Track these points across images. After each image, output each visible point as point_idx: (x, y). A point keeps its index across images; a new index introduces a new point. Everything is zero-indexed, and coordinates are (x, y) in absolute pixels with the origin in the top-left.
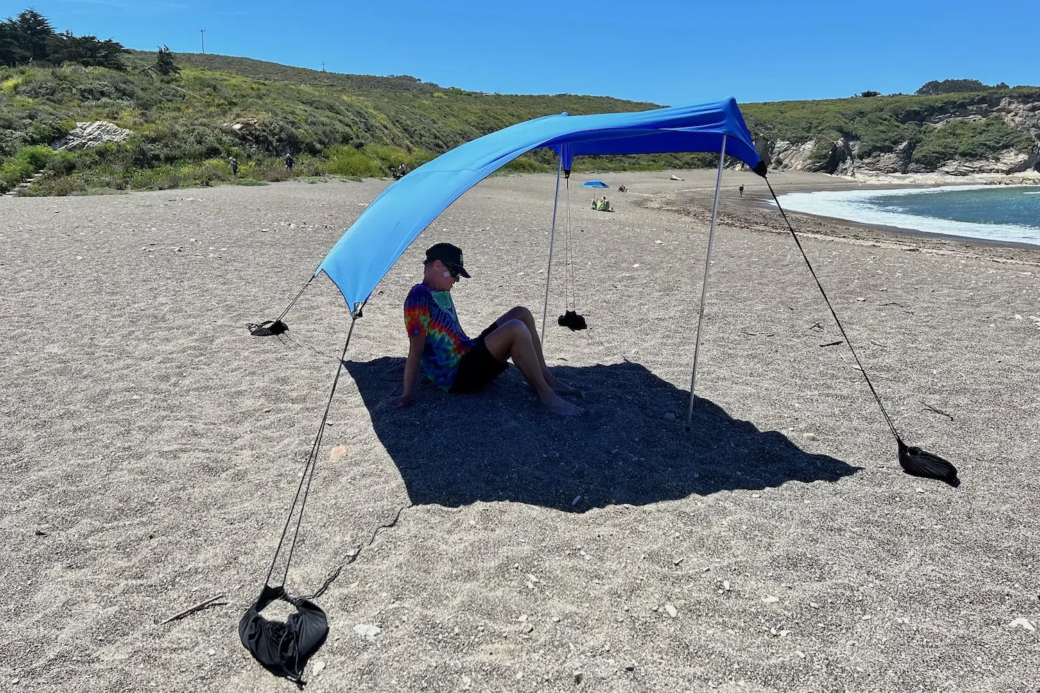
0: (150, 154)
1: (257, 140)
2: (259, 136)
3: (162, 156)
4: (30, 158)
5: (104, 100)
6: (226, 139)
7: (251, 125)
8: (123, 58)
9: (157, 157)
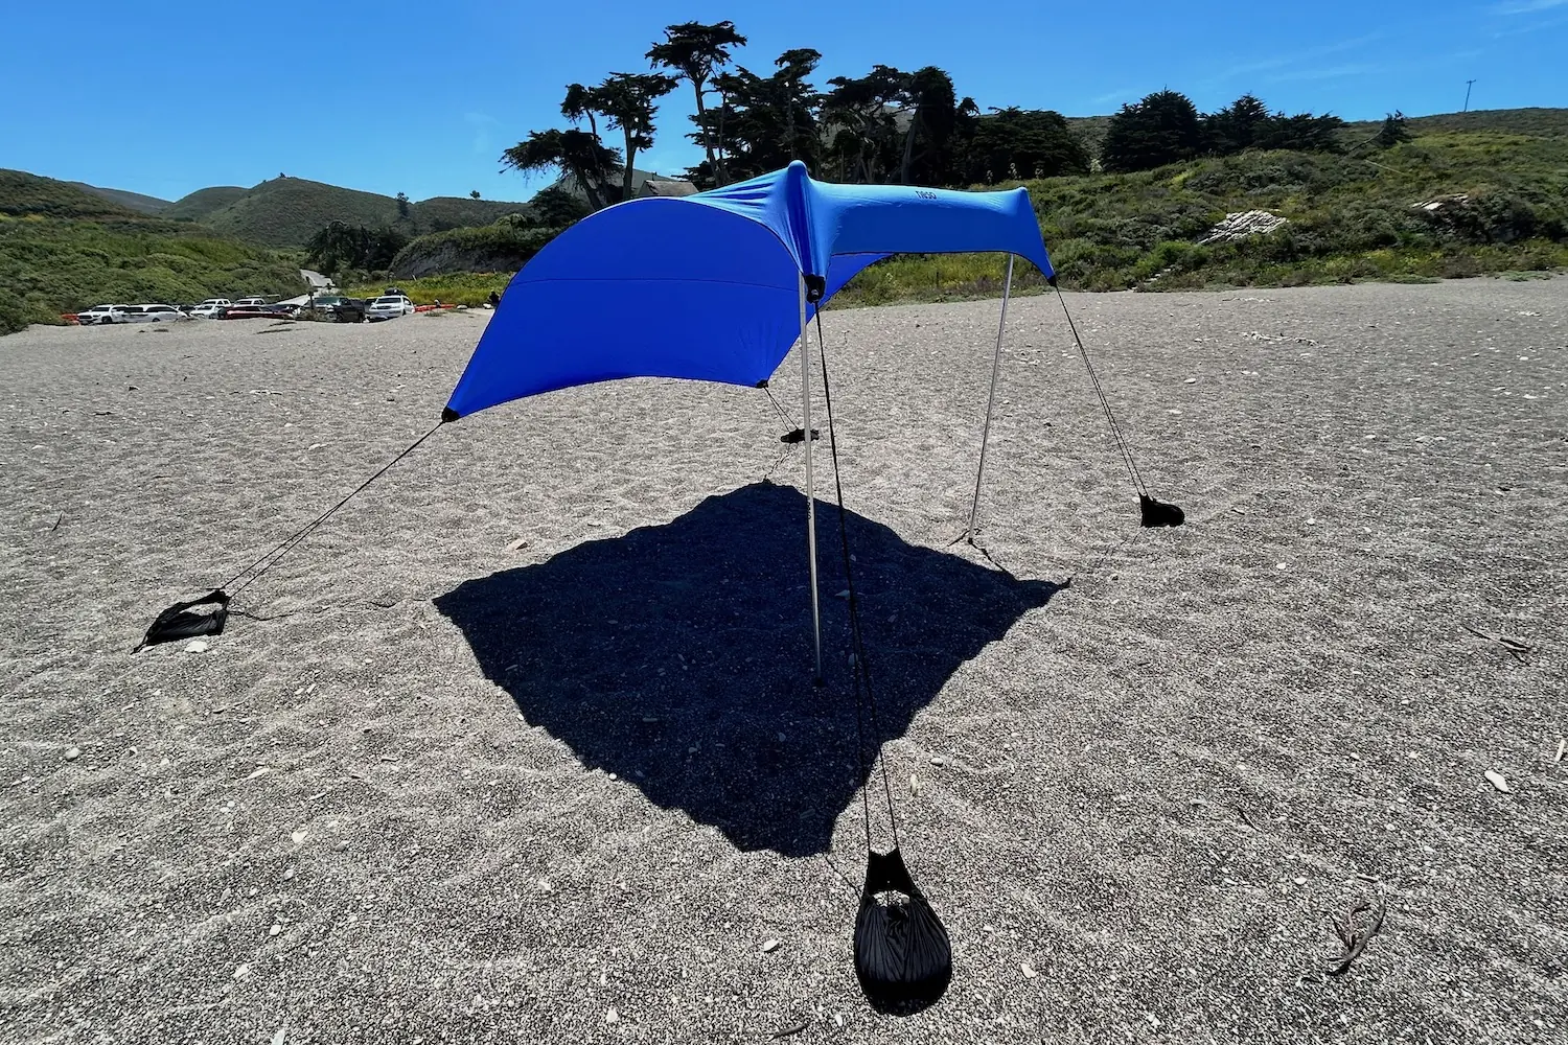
0: (1297, 246)
1: (1459, 223)
2: (1463, 217)
3: (1312, 248)
4: (1165, 253)
5: (1272, 186)
6: (1409, 223)
7: (1454, 203)
8: (1340, 135)
9: (1305, 250)
